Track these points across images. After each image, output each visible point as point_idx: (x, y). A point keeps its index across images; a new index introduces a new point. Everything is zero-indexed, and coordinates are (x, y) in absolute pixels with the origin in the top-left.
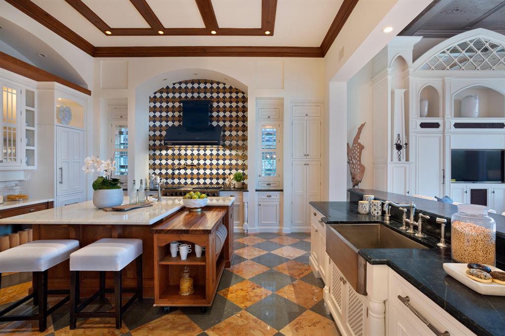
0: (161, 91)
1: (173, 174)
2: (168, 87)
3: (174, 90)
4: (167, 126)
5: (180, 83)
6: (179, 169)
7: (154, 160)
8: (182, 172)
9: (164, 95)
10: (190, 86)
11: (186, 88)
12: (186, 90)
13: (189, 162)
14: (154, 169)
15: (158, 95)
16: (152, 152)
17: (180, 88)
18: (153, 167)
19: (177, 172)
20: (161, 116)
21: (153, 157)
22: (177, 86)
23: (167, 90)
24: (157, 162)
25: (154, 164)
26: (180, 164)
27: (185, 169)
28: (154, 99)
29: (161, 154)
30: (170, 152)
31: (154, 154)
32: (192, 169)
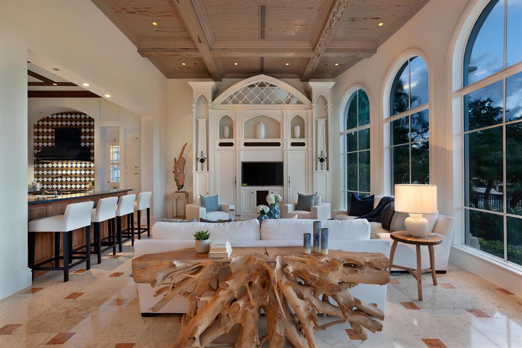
0: (43, 120)
1: (53, 181)
2: (48, 118)
3: (52, 120)
4: (43, 146)
5: (57, 114)
6: (57, 178)
7: (38, 171)
8: (59, 179)
9: (45, 123)
10: (64, 116)
11: (62, 118)
12: (62, 120)
13: (64, 172)
14: (38, 178)
15: (41, 123)
16: (36, 166)
17: (57, 118)
18: (37, 176)
19: (55, 180)
20: (43, 139)
21: (37, 169)
22: (55, 117)
23: (48, 119)
24: (41, 172)
25: (38, 174)
26: (57, 174)
27: (61, 177)
28: (37, 126)
29: (43, 167)
30: (50, 165)
31: (38, 167)
32: (66, 178)
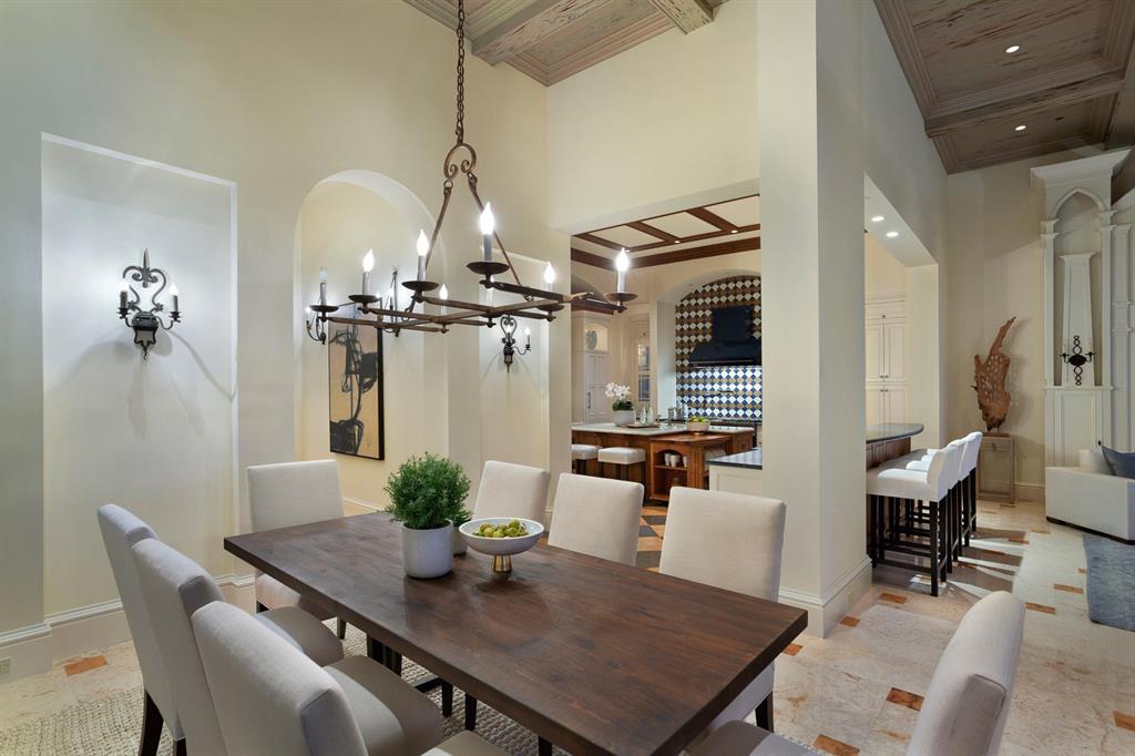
0: (689, 298)
1: (705, 402)
2: (697, 292)
3: (704, 295)
4: (697, 340)
5: (711, 284)
6: (712, 396)
7: (682, 384)
8: (716, 399)
9: (693, 302)
10: (723, 286)
11: (719, 290)
12: (719, 293)
13: (724, 387)
14: (683, 396)
15: (686, 303)
16: (680, 375)
17: (712, 290)
18: (681, 393)
19: (709, 400)
20: (689, 329)
21: (681, 381)
22: (708, 289)
23: (696, 295)
24: (686, 387)
25: (682, 390)
26: (713, 390)
27: (719, 396)
28: (681, 309)
29: (690, 377)
30: (701, 374)
31: (683, 377)
32: (728, 396)
